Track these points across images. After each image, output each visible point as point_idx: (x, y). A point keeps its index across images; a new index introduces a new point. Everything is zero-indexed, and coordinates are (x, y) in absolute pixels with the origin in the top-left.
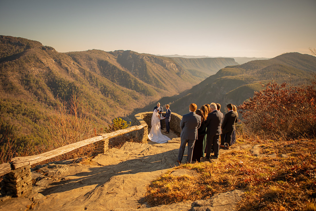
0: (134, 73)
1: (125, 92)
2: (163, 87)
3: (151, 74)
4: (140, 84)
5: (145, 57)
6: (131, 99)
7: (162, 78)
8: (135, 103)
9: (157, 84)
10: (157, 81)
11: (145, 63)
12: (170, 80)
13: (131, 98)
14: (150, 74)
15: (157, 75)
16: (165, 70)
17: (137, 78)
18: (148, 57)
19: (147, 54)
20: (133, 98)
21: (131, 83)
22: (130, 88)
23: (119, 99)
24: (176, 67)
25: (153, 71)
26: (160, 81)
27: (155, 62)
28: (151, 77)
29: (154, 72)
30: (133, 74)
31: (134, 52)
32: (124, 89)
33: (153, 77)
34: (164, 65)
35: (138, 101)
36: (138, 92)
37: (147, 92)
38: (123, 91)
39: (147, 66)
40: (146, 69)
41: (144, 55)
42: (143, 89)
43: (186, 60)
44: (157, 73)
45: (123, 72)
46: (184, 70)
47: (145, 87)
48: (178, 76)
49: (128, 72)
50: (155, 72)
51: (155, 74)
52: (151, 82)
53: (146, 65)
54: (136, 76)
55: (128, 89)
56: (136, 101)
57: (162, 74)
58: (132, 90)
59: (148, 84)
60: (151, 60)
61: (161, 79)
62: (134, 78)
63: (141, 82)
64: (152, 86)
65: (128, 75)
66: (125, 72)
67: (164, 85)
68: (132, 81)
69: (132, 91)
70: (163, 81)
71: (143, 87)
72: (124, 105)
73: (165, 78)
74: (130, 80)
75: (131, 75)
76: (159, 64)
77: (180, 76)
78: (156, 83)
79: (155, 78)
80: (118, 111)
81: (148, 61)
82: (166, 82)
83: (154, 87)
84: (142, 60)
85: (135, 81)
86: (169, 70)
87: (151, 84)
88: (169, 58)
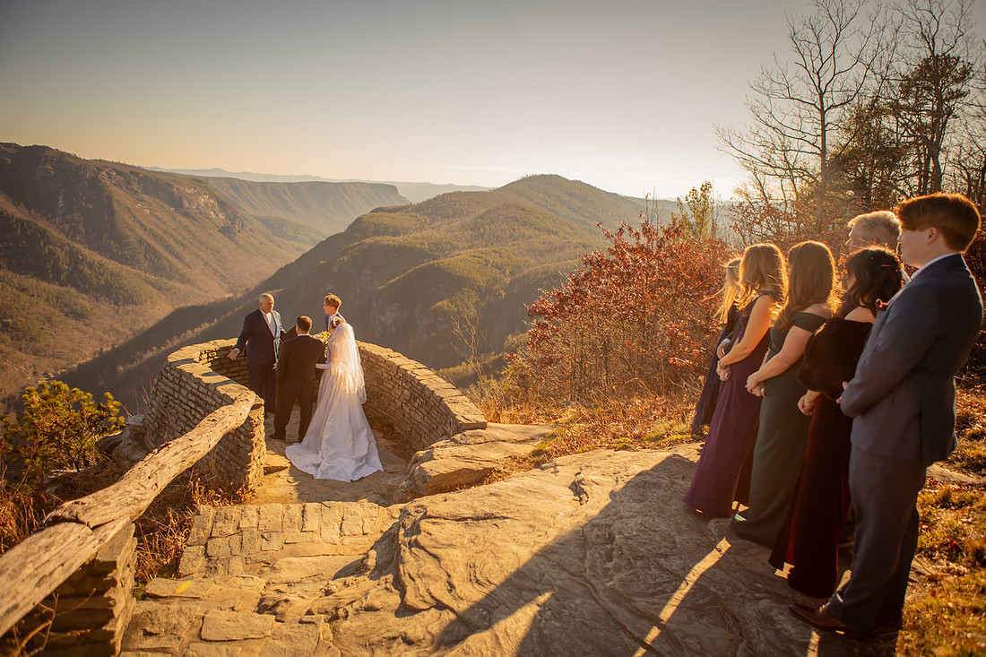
0: (67, 226)
1: (33, 296)
2: (177, 272)
3: (133, 231)
4: (91, 265)
5: (107, 173)
6: (58, 316)
7: (173, 243)
8: (77, 329)
9: (153, 263)
10: (156, 254)
11: (106, 194)
12: (200, 249)
13: (57, 313)
14: (128, 232)
15: (155, 236)
16: (180, 218)
17: (77, 246)
18: (119, 173)
19: (112, 163)
20: (67, 315)
21: (57, 260)
22: (53, 279)
23: (10, 321)
24: (217, 208)
25: (138, 222)
26: (166, 254)
27: (146, 191)
28: (132, 239)
29: (142, 225)
30: (63, 231)
31: (63, 154)
32: (30, 282)
33: (141, 241)
34: (176, 202)
35: (88, 322)
36: (86, 291)
37: (122, 292)
38: (24, 290)
39: (114, 202)
40: (112, 213)
41: (100, 165)
42: (103, 282)
43: (249, 185)
44: (154, 228)
45: (21, 221)
46: (246, 220)
47: (112, 274)
48: (226, 238)
49: (42, 224)
50: (145, 223)
51: (145, 229)
52: (133, 256)
53: (110, 199)
54: (73, 238)
55: (44, 284)
56: (81, 324)
57: (173, 232)
58: (61, 284)
59: (120, 266)
60: (129, 182)
61: (167, 247)
62: (68, 245)
63: (95, 257)
64: (135, 271)
65: (44, 234)
66: (28, 223)
67: (179, 266)
68: (61, 254)
69: (62, 289)
70: (176, 255)
71: (102, 275)
72: (32, 339)
73: (183, 245)
74: (52, 253)
75: (54, 233)
76: (160, 198)
77: (232, 239)
78: (151, 261)
79: (148, 246)
80: (8, 363)
81: (118, 185)
82: (186, 256)
83: (144, 274)
84: (96, 184)
85: (72, 254)
86: (194, 219)
87: (133, 266)
88: (195, 180)
